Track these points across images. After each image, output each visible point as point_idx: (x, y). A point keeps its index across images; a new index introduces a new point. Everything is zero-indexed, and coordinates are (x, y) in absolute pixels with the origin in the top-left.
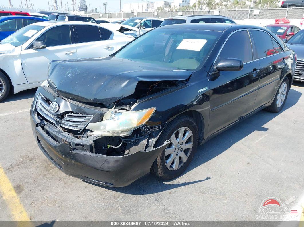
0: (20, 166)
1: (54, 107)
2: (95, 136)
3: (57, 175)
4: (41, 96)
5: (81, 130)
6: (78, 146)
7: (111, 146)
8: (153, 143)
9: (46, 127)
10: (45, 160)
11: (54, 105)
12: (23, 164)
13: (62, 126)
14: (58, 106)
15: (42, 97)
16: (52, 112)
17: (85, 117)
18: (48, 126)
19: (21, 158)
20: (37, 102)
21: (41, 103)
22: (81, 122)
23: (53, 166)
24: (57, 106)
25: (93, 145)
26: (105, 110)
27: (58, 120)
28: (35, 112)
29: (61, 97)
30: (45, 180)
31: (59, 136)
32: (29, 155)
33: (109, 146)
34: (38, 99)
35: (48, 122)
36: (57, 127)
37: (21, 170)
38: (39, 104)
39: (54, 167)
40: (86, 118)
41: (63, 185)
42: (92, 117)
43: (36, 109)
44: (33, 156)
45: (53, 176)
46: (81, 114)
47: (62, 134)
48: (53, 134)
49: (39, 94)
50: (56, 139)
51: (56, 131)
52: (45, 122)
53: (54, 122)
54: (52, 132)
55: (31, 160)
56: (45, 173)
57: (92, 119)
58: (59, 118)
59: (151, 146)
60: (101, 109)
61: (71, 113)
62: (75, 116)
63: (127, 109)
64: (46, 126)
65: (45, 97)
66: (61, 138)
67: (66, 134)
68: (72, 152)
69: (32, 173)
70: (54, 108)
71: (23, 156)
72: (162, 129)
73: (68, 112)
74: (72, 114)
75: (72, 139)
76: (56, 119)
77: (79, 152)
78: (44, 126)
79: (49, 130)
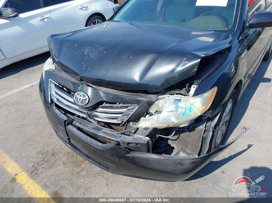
0: (44, 165)
1: (82, 98)
2: (144, 128)
3: (92, 171)
4: (54, 83)
5: (123, 122)
6: (130, 145)
7: (160, 135)
8: (211, 127)
9: (76, 123)
10: (68, 153)
11: (81, 96)
12: (45, 162)
13: (96, 119)
14: (87, 97)
15: (55, 85)
16: (80, 104)
17: (127, 107)
18: (77, 121)
19: (40, 155)
20: (50, 91)
21: (56, 92)
22: (122, 113)
23: (80, 158)
24: (85, 96)
25: (150, 142)
26: (153, 97)
27: (89, 113)
28: (52, 104)
29: (86, 84)
30: (82, 180)
31: (100, 134)
32: (47, 149)
33: (157, 136)
34: (50, 87)
35: (75, 116)
36: (90, 122)
37: (47, 171)
38: (53, 93)
39: (83, 160)
40: (129, 108)
41: (105, 182)
42: (137, 107)
43: (52, 101)
44: (52, 150)
45: (87, 172)
46: (120, 104)
47: (102, 131)
48: (89, 132)
49: (50, 81)
50: (96, 137)
51: (92, 127)
52: (72, 117)
53: (84, 116)
54: (88, 130)
55: (53, 155)
56: (77, 170)
57: (137, 109)
58: (90, 110)
59: (209, 131)
60: (147, 96)
61: (105, 103)
62: (111, 107)
63: (183, 93)
64: (74, 122)
65: (59, 84)
66: (105, 137)
67: (107, 130)
68: (129, 155)
69: (62, 172)
70: (81, 100)
71: (41, 152)
72: (221, 110)
73: (101, 103)
74: (108, 105)
75: (120, 137)
76: (85, 111)
77: (139, 155)
78: (73, 122)
79: (81, 126)
